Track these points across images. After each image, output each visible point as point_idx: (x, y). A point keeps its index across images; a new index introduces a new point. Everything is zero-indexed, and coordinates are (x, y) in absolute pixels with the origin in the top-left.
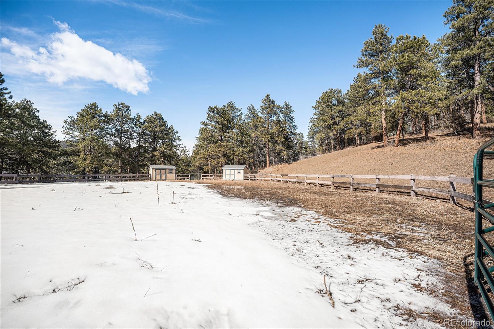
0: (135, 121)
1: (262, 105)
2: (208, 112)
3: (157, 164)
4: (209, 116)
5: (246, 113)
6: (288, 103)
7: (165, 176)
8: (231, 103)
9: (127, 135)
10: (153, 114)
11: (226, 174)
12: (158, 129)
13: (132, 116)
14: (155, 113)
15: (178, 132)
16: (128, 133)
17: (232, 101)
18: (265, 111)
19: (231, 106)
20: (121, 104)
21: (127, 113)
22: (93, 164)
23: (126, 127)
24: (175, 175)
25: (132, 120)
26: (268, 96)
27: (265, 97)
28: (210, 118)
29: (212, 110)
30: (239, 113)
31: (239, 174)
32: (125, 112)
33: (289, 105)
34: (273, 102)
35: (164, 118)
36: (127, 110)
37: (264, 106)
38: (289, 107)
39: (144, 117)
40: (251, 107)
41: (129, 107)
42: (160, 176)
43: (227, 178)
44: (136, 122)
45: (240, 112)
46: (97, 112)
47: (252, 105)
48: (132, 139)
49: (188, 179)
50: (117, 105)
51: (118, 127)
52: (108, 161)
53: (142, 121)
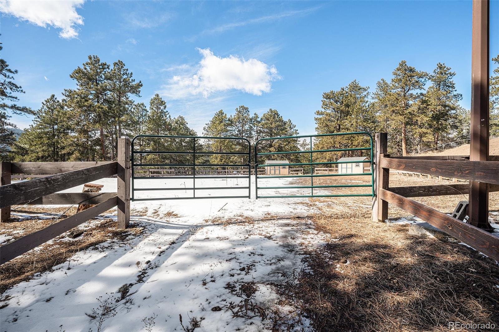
0: (253, 120)
1: (393, 77)
2: (323, 99)
3: (273, 160)
4: (324, 104)
5: (374, 91)
6: (444, 64)
7: (278, 171)
8: (355, 83)
9: (247, 134)
10: (269, 111)
11: (342, 168)
12: (273, 125)
13: (251, 117)
14: (271, 110)
15: (295, 126)
16: (248, 132)
17: (355, 80)
18: (397, 85)
19: (355, 87)
20: (242, 107)
21: (246, 114)
22: (222, 161)
23: (247, 127)
24: (288, 169)
25: (251, 120)
26: (403, 64)
27: (398, 66)
28: (325, 105)
29: (327, 97)
30: (365, 93)
31: (357, 168)
32: (245, 114)
33: (445, 67)
34: (411, 70)
35: (279, 114)
36: (246, 112)
37: (396, 79)
38: (445, 69)
39: (260, 116)
40: (382, 82)
41: (248, 108)
42: (274, 171)
43: (343, 172)
44: (254, 122)
45: (367, 92)
46: (223, 118)
47: (383, 80)
48: (252, 137)
49: (302, 173)
50: (239, 108)
51: (240, 128)
52: (233, 159)
53: (259, 119)
